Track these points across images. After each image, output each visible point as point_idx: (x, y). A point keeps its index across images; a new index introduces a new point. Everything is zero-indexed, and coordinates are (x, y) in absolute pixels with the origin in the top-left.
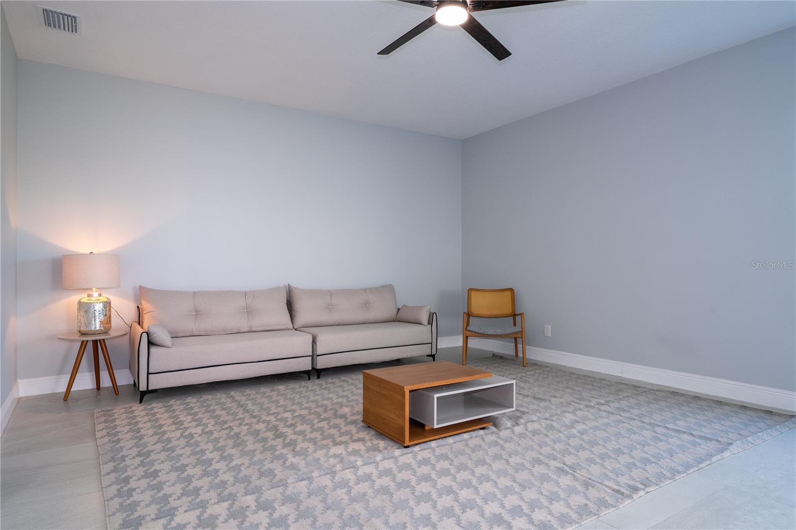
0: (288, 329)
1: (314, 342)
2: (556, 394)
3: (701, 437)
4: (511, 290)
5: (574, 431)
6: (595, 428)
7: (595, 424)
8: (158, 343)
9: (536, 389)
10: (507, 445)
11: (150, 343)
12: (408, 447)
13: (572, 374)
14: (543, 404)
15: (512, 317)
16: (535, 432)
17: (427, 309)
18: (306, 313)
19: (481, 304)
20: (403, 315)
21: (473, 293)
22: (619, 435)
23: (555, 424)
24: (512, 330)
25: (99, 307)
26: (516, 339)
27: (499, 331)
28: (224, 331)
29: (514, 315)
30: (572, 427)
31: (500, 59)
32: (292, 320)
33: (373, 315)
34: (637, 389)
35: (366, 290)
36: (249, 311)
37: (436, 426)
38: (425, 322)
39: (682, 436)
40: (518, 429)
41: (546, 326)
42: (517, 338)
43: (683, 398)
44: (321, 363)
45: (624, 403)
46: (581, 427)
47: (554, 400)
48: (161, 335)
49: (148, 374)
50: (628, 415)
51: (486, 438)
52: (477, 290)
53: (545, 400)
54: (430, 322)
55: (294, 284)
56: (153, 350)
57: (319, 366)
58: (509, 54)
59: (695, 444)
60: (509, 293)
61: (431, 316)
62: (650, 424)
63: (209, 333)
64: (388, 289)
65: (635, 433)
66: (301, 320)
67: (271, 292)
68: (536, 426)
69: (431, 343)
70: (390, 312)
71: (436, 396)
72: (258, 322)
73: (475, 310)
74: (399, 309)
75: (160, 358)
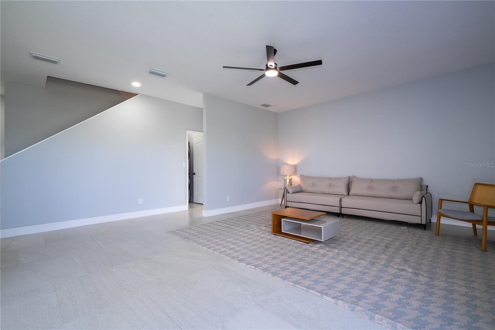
1: (341, 200)
18: (358, 189)
21: (479, 187)
25: (288, 181)
27: (466, 218)
28: (320, 192)
32: (348, 191)
36: (331, 186)
37: (282, 231)
44: (344, 211)
49: (286, 201)
61: (422, 199)
63: (315, 192)
69: (421, 216)
73: (475, 201)
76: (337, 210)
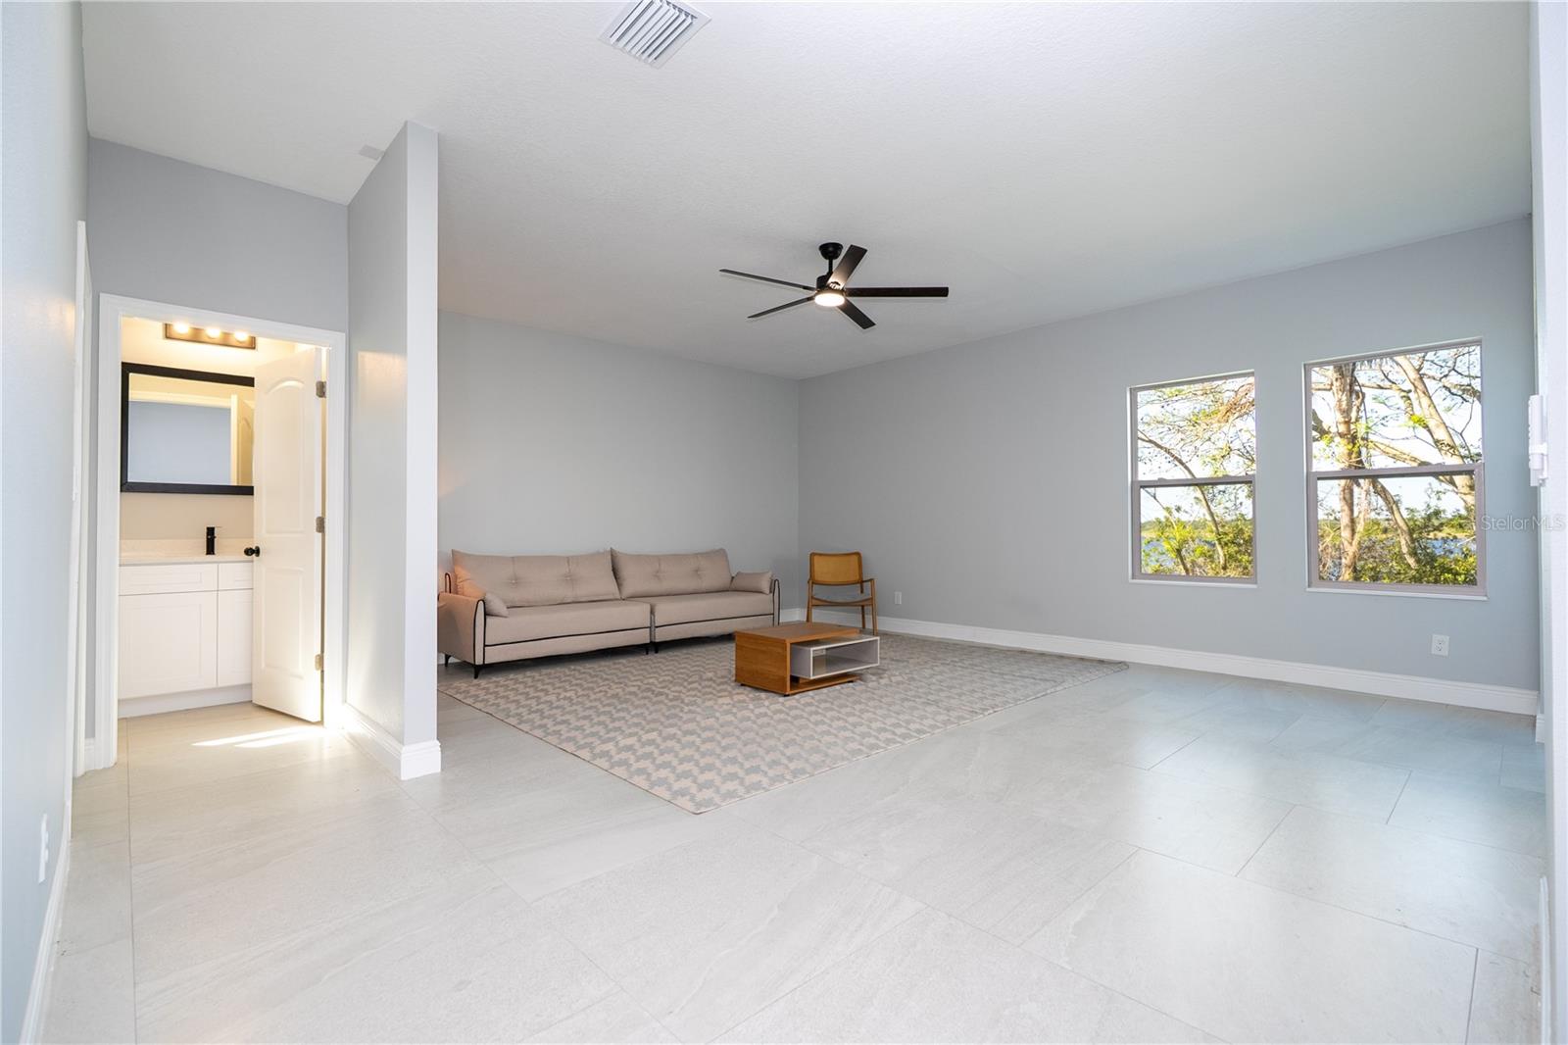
0: (617, 599)
1: (652, 612)
2: (912, 656)
3: (1041, 680)
4: (858, 554)
5: (934, 680)
6: (952, 678)
7: (951, 675)
8: (496, 612)
9: (893, 654)
10: (876, 692)
11: (486, 614)
12: (788, 695)
13: (925, 641)
14: (901, 664)
15: (859, 585)
16: (898, 683)
17: (769, 575)
18: (636, 580)
19: (824, 570)
20: (739, 583)
21: (816, 558)
22: (972, 681)
23: (916, 676)
24: (860, 597)
26: (863, 607)
27: (849, 599)
28: (548, 601)
29: (862, 582)
30: (931, 677)
31: (864, 328)
32: (619, 589)
33: (705, 584)
34: (988, 650)
35: (696, 555)
36: (570, 579)
37: (812, 678)
38: (768, 591)
39: (1027, 680)
40: (883, 681)
41: (896, 593)
42: (865, 606)
43: (1031, 656)
44: (661, 635)
45: (977, 661)
46: (939, 677)
47: (911, 661)
48: (497, 605)
49: (485, 646)
50: (980, 668)
51: (857, 688)
52: (821, 555)
53: (903, 661)
54: (772, 591)
55: (616, 548)
56: (489, 619)
57: (658, 639)
58: (874, 324)
59: (1035, 684)
60: (856, 558)
61: (774, 585)
62: (999, 673)
63: (532, 604)
64: (721, 554)
65: (986, 680)
66: (630, 588)
67: (592, 557)
68: (900, 679)
69: (773, 615)
70: (721, 580)
71: (812, 649)
72: (583, 591)
73: (818, 577)
74: (733, 578)
75: (497, 629)
76: (642, 637)
